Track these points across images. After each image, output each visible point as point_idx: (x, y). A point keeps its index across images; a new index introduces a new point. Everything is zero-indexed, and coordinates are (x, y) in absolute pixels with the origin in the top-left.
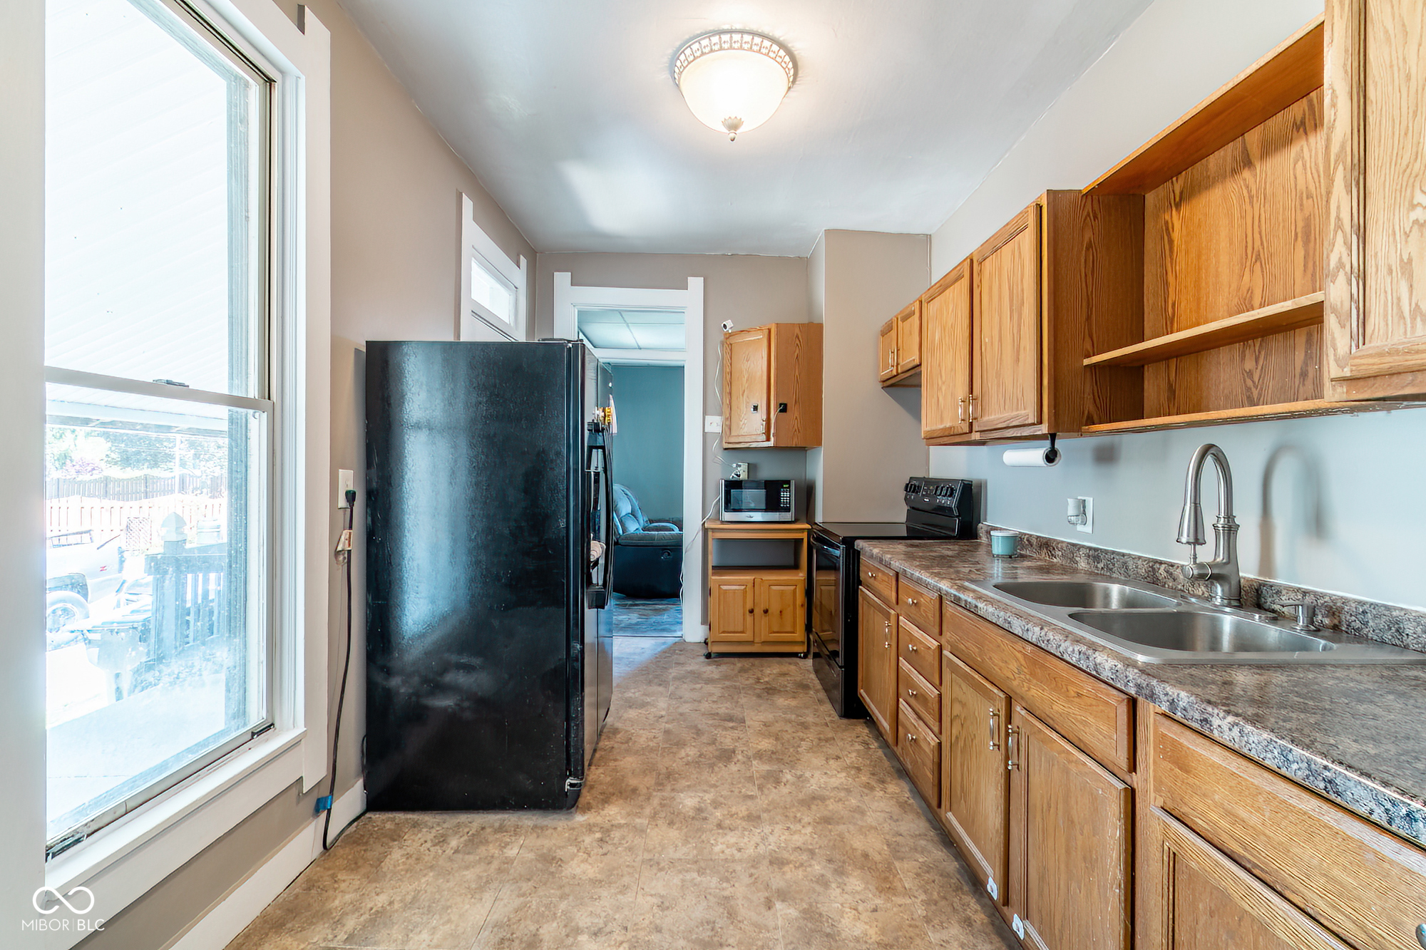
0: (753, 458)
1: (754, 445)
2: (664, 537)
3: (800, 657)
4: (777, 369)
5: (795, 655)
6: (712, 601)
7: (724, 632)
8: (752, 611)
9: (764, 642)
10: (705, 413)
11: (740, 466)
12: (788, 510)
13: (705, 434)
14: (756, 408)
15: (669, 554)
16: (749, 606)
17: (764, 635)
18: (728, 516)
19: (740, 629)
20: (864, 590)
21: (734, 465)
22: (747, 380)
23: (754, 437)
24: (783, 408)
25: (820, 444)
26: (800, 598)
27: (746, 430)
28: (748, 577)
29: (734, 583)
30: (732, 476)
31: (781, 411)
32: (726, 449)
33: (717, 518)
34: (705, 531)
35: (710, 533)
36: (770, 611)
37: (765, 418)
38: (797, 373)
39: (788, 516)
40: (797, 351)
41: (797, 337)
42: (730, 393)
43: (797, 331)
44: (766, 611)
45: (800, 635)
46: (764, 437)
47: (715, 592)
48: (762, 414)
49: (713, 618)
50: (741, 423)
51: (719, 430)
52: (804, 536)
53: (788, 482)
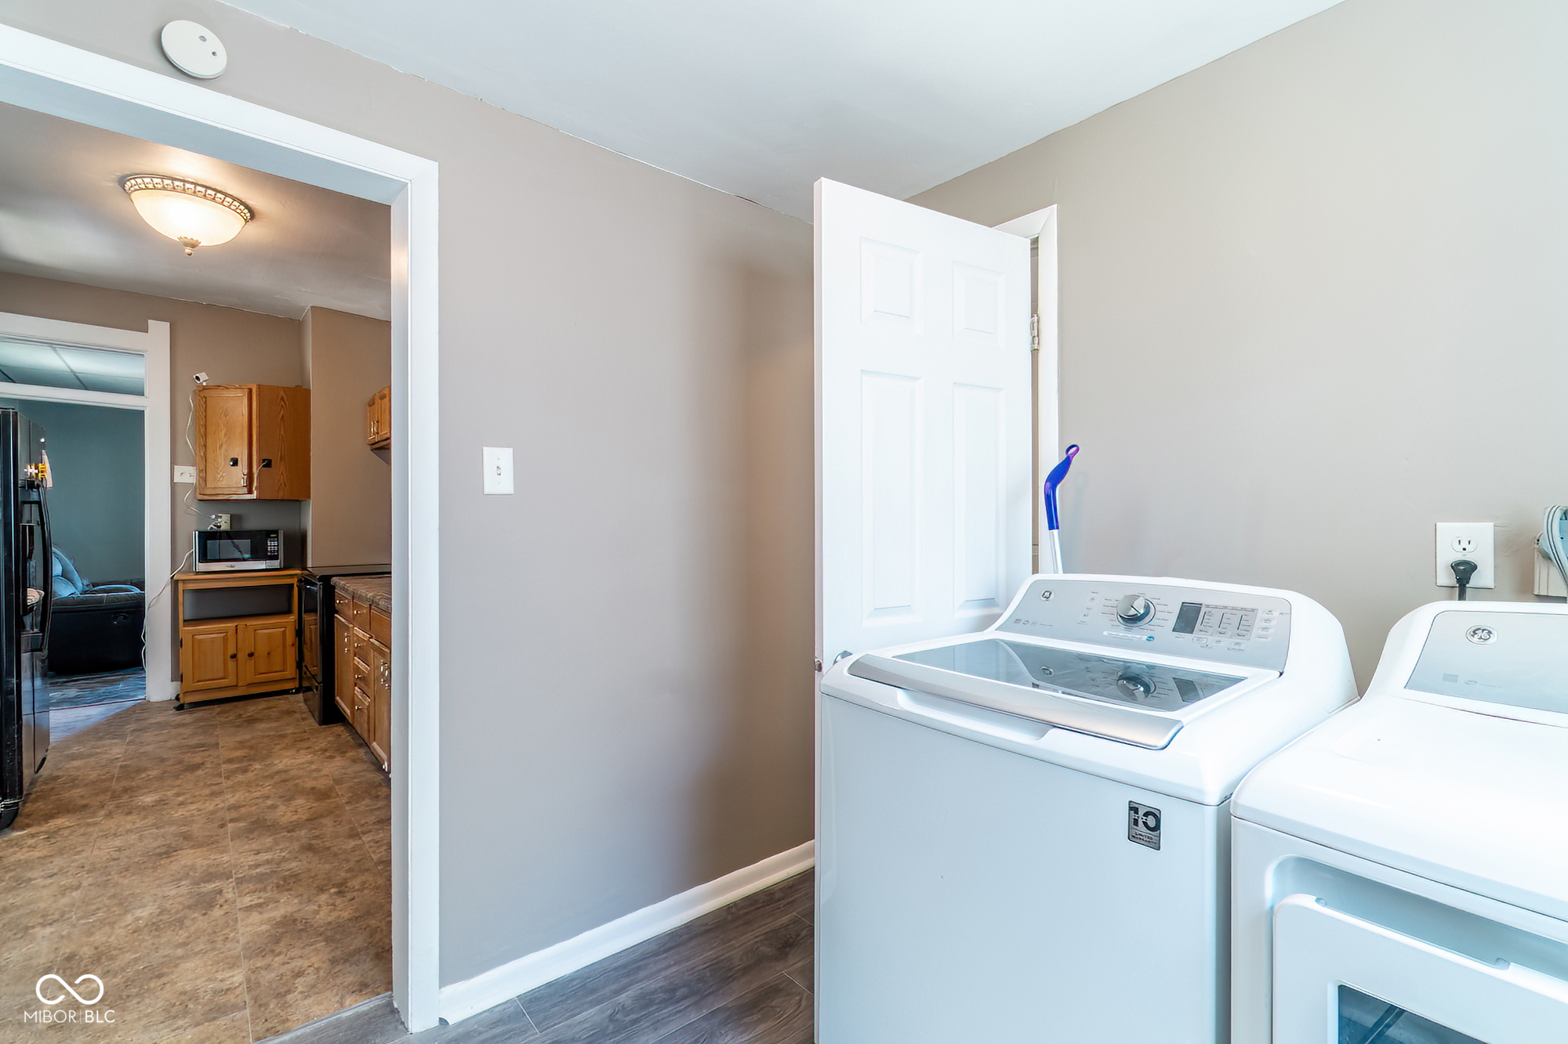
0: (236, 511)
1: (234, 497)
2: (117, 599)
3: (292, 693)
4: (260, 426)
5: (286, 692)
6: (186, 652)
7: (198, 682)
8: (234, 656)
9: (249, 684)
10: (173, 463)
11: (221, 517)
12: (275, 558)
13: (173, 485)
14: (235, 462)
15: (125, 618)
16: (231, 651)
17: (250, 677)
18: (202, 567)
19: (222, 675)
20: (339, 617)
21: (214, 517)
22: (225, 435)
23: (234, 490)
24: (268, 464)
25: (309, 497)
26: (291, 637)
27: (224, 482)
28: (230, 625)
29: (211, 633)
30: (210, 527)
31: (264, 466)
32: (200, 500)
33: (190, 569)
34: (175, 583)
35: (181, 586)
36: (256, 655)
37: (246, 472)
38: (282, 432)
39: (276, 564)
40: (282, 412)
41: (282, 399)
42: (205, 446)
43: (282, 393)
44: (251, 655)
45: (291, 671)
46: (245, 490)
47: (187, 643)
48: (242, 469)
49: (186, 669)
50: (219, 476)
51: (193, 480)
52: (295, 581)
53: (276, 532)
